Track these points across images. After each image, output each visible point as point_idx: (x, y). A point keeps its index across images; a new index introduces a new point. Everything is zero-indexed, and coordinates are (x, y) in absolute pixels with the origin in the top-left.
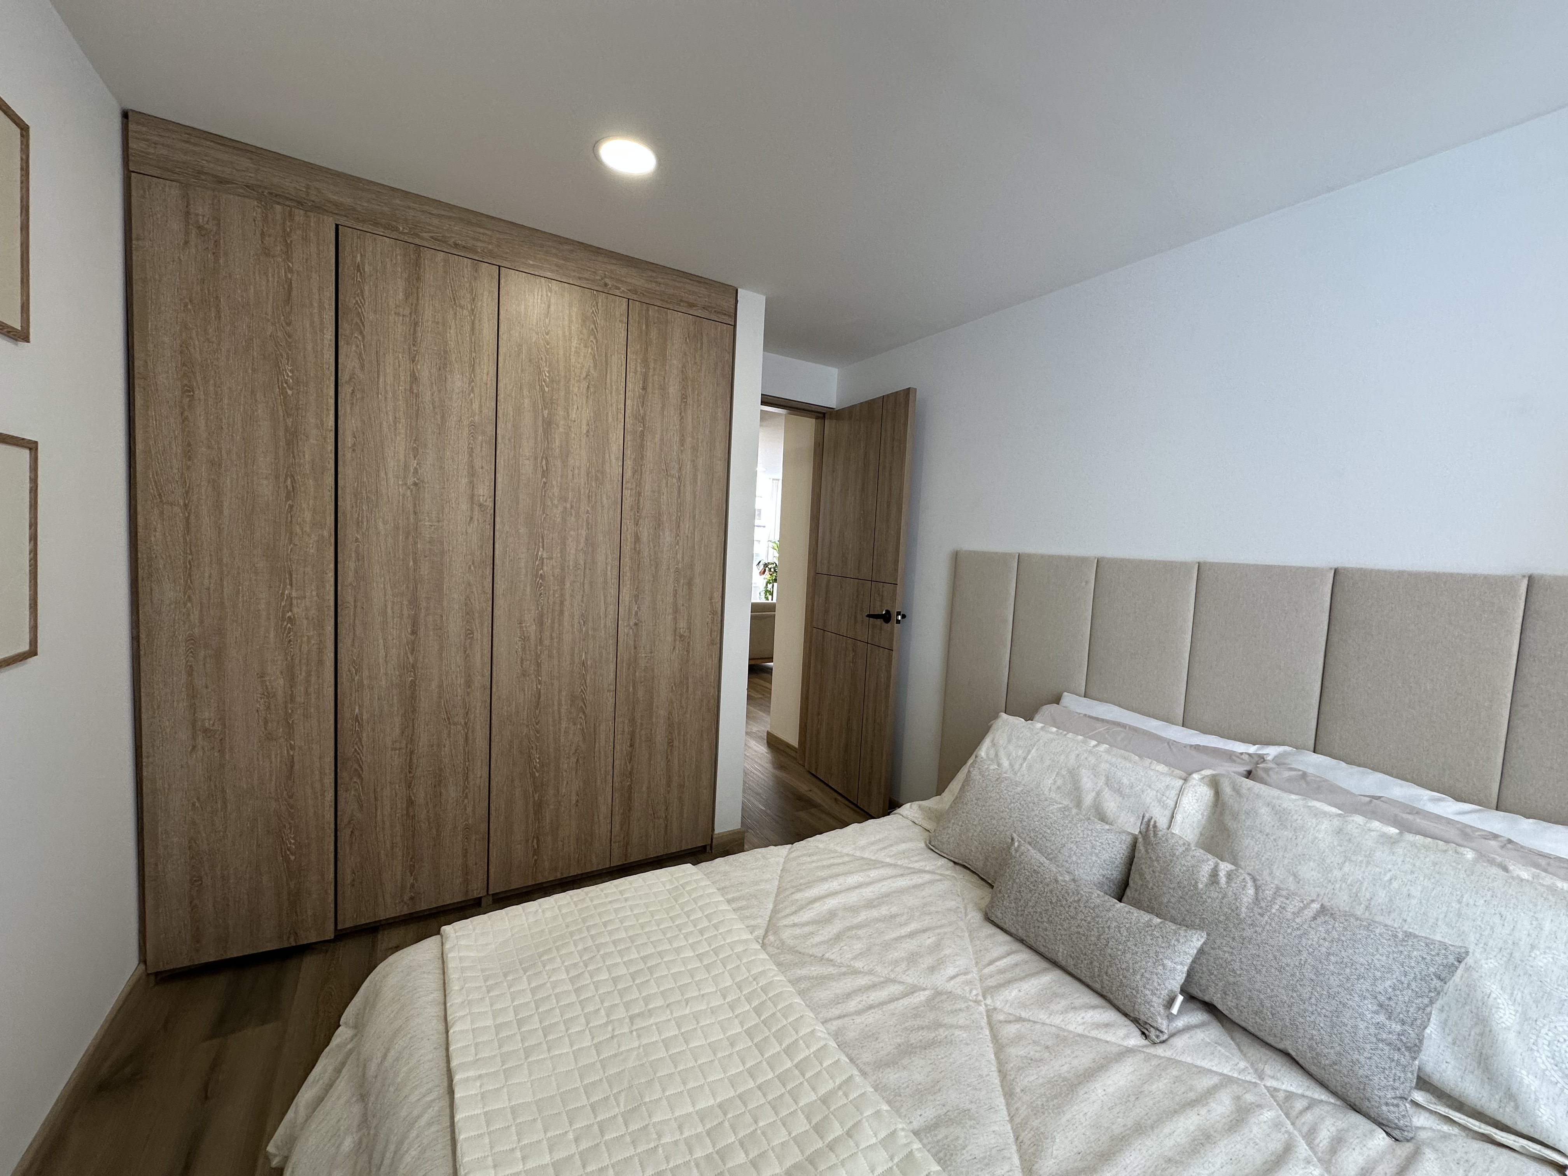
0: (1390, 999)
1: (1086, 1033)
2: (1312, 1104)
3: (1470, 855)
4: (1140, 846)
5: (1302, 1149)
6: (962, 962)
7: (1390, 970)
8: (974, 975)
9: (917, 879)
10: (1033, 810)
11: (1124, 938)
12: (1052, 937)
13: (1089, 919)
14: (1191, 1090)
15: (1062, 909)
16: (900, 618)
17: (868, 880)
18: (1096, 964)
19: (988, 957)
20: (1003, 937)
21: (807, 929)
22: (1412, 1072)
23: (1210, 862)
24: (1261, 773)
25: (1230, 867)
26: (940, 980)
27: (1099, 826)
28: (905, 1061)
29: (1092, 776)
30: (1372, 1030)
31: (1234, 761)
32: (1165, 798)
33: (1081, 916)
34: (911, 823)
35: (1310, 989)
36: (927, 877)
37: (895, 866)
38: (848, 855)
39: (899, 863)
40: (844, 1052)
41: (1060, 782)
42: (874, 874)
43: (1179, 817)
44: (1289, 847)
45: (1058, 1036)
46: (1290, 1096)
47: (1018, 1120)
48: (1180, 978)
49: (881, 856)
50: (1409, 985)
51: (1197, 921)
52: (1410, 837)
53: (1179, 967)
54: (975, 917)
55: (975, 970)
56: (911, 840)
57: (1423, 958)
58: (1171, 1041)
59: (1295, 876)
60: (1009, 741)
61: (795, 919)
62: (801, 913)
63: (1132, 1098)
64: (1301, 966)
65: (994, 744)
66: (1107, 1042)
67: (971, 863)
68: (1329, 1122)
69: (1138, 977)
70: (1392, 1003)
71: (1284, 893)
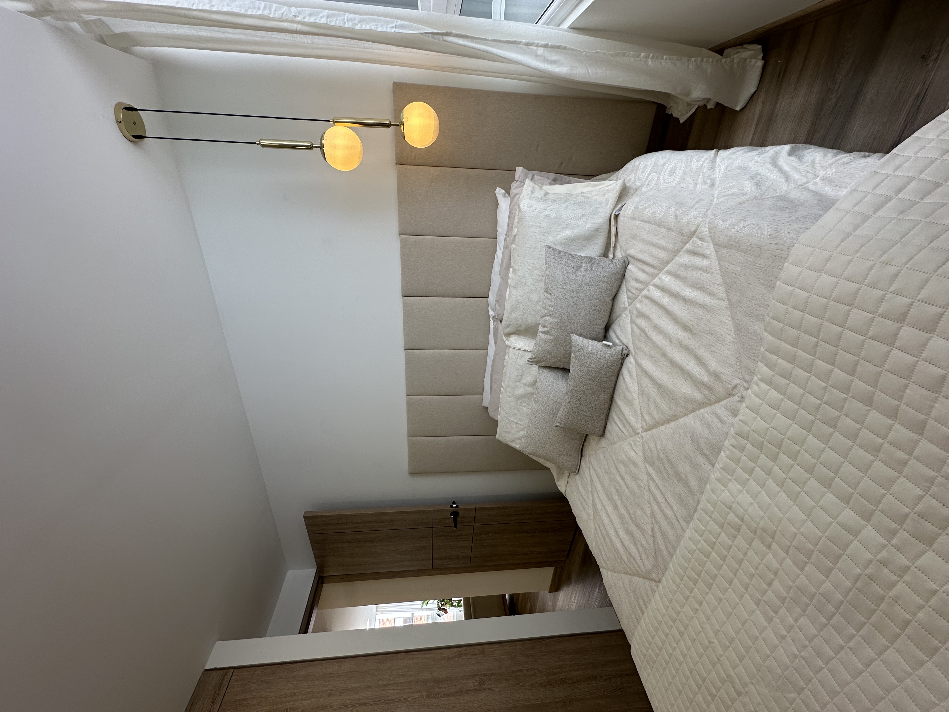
0: (573, 267)
1: (636, 381)
2: (628, 290)
3: (513, 246)
4: (543, 364)
5: (645, 292)
6: (627, 448)
7: (562, 268)
8: (630, 440)
9: (595, 479)
10: (539, 417)
11: (585, 368)
12: (598, 401)
13: (582, 385)
14: (641, 335)
15: (582, 398)
16: (454, 506)
17: (603, 509)
18: (603, 380)
19: (620, 433)
20: (609, 427)
21: (641, 549)
22: (600, 259)
23: (540, 335)
24: (500, 317)
25: (540, 326)
26: (639, 460)
27: (538, 383)
28: (684, 476)
29: (517, 389)
30: (588, 272)
31: (498, 328)
32: (520, 355)
33: (582, 388)
34: (568, 485)
35: (580, 294)
36: (592, 472)
37: (592, 492)
38: (594, 525)
39: (590, 490)
40: (693, 515)
41: (524, 404)
42: (599, 507)
43: (527, 348)
44: (526, 304)
45: (642, 395)
46: (628, 298)
47: (685, 411)
48: (595, 343)
49: (590, 502)
50: (565, 262)
51: (568, 338)
52: (512, 264)
53: (590, 343)
54: (604, 442)
55: (628, 440)
56: (577, 485)
57: (553, 258)
58: (626, 344)
59: (538, 302)
60: (510, 432)
61: (638, 558)
62: (633, 555)
63: (654, 359)
64: (572, 297)
65: (513, 441)
66: (636, 372)
67: (578, 447)
68: (631, 284)
69: (601, 360)
70: (575, 267)
71: (544, 306)
